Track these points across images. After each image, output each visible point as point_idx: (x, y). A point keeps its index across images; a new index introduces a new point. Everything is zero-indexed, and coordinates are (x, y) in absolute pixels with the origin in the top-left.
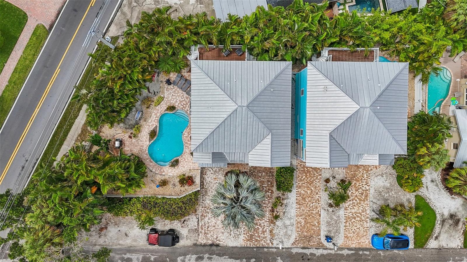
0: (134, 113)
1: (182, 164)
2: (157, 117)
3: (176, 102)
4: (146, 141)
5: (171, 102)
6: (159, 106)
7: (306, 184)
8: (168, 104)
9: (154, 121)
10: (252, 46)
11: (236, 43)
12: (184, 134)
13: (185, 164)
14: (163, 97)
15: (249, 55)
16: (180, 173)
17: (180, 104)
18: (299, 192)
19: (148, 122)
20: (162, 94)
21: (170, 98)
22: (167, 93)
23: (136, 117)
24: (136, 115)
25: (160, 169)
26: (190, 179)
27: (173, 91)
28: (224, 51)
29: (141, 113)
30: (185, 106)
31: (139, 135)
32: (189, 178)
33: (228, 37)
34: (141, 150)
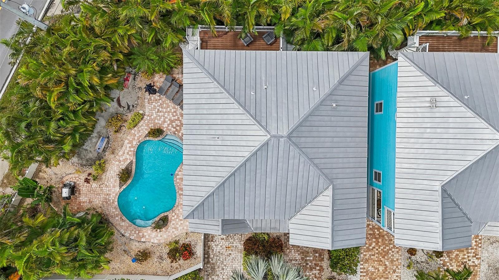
0: (94, 140)
1: (173, 224)
2: (132, 147)
3: (164, 121)
4: (114, 187)
5: (156, 121)
6: (135, 128)
7: (377, 255)
8: (150, 126)
9: (128, 153)
10: (292, 26)
11: (264, 21)
12: (178, 175)
13: (179, 224)
14: (142, 114)
15: (285, 43)
16: (170, 239)
17: (170, 126)
18: (364, 268)
19: (117, 154)
20: (141, 110)
21: (155, 115)
22: (150, 108)
23: (97, 147)
24: (98, 144)
25: (137, 232)
26: (186, 250)
27: (158, 104)
28: (243, 35)
29: (106, 139)
30: (178, 128)
31: (103, 177)
32: (184, 247)
33: (252, 9)
34: (106, 201)
